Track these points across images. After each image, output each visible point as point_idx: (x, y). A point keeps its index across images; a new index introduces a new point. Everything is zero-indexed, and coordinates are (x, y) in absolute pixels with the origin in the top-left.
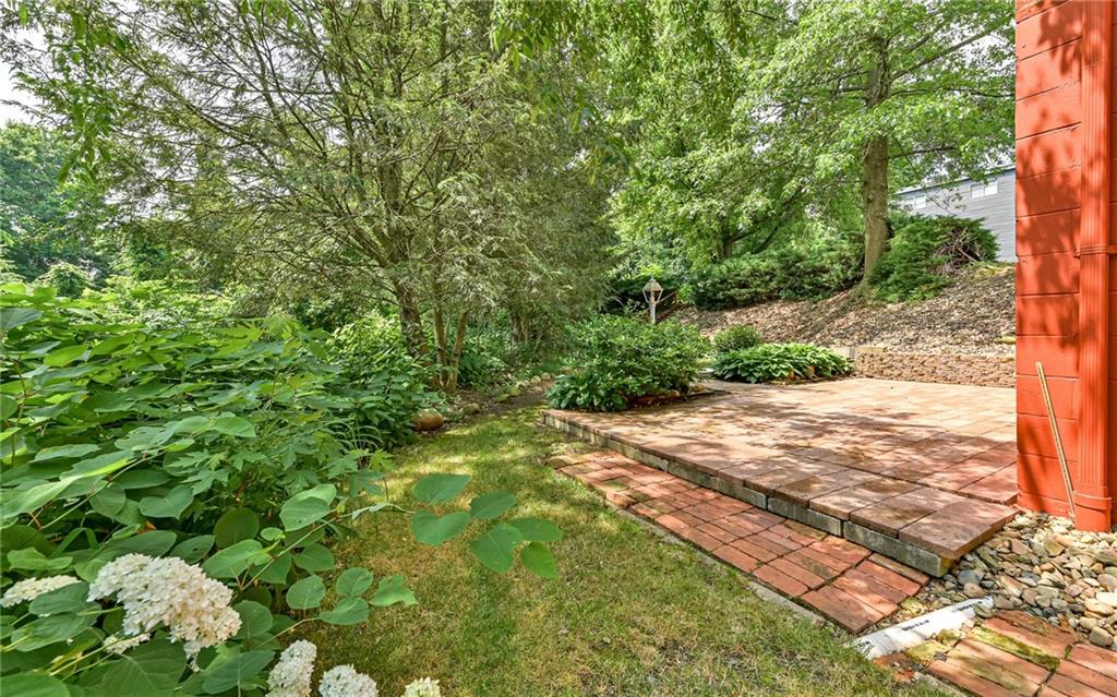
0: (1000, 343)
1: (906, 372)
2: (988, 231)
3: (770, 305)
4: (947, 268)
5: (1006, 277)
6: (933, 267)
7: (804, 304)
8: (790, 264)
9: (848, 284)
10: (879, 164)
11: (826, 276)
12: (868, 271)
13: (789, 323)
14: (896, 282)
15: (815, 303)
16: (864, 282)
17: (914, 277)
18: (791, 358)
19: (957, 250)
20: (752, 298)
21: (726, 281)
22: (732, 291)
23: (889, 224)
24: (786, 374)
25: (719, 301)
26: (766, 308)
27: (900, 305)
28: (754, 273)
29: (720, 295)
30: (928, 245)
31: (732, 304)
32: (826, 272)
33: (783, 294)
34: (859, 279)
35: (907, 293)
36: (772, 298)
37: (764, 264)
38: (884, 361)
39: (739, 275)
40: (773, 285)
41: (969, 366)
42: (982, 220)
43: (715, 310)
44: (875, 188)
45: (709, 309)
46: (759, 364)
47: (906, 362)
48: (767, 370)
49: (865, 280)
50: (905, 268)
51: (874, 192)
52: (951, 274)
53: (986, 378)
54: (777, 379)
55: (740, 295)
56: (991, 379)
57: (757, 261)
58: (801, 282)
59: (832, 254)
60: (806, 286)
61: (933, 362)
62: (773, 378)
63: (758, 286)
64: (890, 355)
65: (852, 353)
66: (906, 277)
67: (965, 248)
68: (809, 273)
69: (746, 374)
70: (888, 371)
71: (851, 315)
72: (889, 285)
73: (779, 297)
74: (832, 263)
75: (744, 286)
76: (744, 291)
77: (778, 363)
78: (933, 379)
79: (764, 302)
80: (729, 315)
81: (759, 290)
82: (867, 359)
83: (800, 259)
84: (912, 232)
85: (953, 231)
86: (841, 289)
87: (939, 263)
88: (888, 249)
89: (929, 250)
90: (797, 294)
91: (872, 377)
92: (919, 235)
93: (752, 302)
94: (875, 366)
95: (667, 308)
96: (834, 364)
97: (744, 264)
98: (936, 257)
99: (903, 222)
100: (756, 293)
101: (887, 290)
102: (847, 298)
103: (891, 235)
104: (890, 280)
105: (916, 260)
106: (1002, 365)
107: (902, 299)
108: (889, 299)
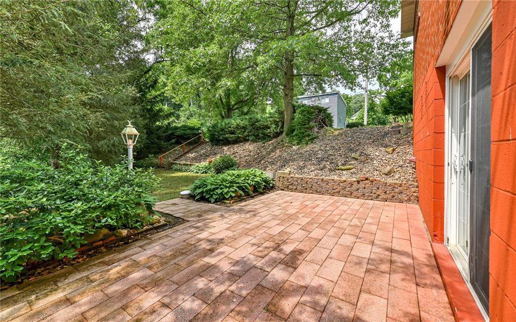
0: (339, 170)
1: (299, 187)
2: (330, 113)
3: (244, 144)
4: (316, 130)
5: (338, 135)
6: (311, 128)
7: (260, 144)
8: (253, 123)
9: (277, 135)
10: (290, 78)
11: (269, 130)
12: (285, 129)
13: (252, 154)
14: (296, 135)
15: (264, 143)
16: (284, 135)
17: (303, 133)
18: (238, 183)
19: (319, 121)
20: (237, 140)
21: (224, 130)
22: (227, 135)
23: (294, 107)
24: (233, 195)
25: (221, 140)
26: (243, 145)
27: (298, 147)
28: (238, 127)
29: (221, 138)
30: (309, 118)
31: (227, 142)
32: (269, 128)
33: (251, 138)
34: (281, 132)
35: (300, 141)
36: (245, 140)
37: (242, 122)
38: (289, 181)
39: (230, 127)
40: (246, 134)
41: (327, 184)
42: (328, 108)
43: (219, 145)
44: (288, 89)
45: (216, 145)
46: (217, 188)
47: (299, 181)
48: (221, 193)
49: (284, 133)
50: (300, 128)
51: (288, 90)
52: (317, 132)
53: (335, 191)
54: (227, 199)
55: (231, 138)
56: (337, 192)
57: (239, 120)
58: (258, 133)
59: (271, 119)
60: (260, 134)
61: (311, 182)
62: (225, 198)
63: (239, 133)
64: (292, 177)
65: (274, 175)
66: (300, 133)
67: (322, 120)
68: (261, 128)
69: (209, 196)
70: (291, 187)
71: (278, 151)
72: (293, 136)
73: (248, 140)
74: (271, 124)
75: (233, 133)
76: (232, 136)
77: (229, 187)
78: (311, 191)
79: (242, 142)
80: (225, 148)
81: (240, 135)
82: (281, 179)
83: (258, 121)
84: (303, 111)
85: (318, 112)
86: (275, 137)
87: (313, 127)
88: (293, 119)
89: (309, 120)
90: (257, 138)
91: (283, 190)
92: (305, 113)
93: (236, 141)
94: (285, 183)
95: (196, 143)
96: (264, 184)
97: (233, 121)
98: (312, 124)
99: (299, 107)
100: (239, 137)
101: (293, 139)
102: (277, 142)
103: (294, 112)
104: (294, 134)
105: (304, 125)
106: (341, 184)
107: (298, 144)
108: (293, 143)
